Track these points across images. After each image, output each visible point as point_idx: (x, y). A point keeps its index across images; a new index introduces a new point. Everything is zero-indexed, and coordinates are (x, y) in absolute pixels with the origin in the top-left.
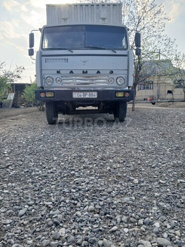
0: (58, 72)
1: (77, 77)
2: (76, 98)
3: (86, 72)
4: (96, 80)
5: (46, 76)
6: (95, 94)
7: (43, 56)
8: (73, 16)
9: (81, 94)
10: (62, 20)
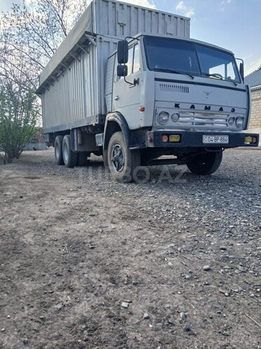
0: (177, 106)
1: (196, 115)
2: (207, 144)
3: (209, 108)
4: (216, 119)
5: (159, 111)
6: (227, 138)
7: (156, 79)
8: (133, 22)
9: (213, 138)
10: (118, 26)
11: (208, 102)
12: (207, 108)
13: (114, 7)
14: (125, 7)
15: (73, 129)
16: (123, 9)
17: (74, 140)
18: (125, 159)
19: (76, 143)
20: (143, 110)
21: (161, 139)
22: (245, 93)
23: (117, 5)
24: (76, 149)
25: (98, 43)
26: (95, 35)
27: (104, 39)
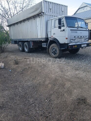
0: (75, 37)
1: (78, 39)
5: (71, 39)
6: (86, 45)
7: (71, 30)
8: (53, 8)
9: (83, 45)
10: (49, 9)
11: (81, 35)
12: (81, 37)
13: (48, 3)
14: (51, 3)
15: (30, 41)
16: (51, 4)
17: (30, 44)
18: (58, 52)
19: (31, 45)
20: (67, 39)
21: (73, 47)
22: (88, 31)
23: (49, 3)
24: (31, 47)
25: (45, 15)
26: (44, 13)
27: (46, 14)
